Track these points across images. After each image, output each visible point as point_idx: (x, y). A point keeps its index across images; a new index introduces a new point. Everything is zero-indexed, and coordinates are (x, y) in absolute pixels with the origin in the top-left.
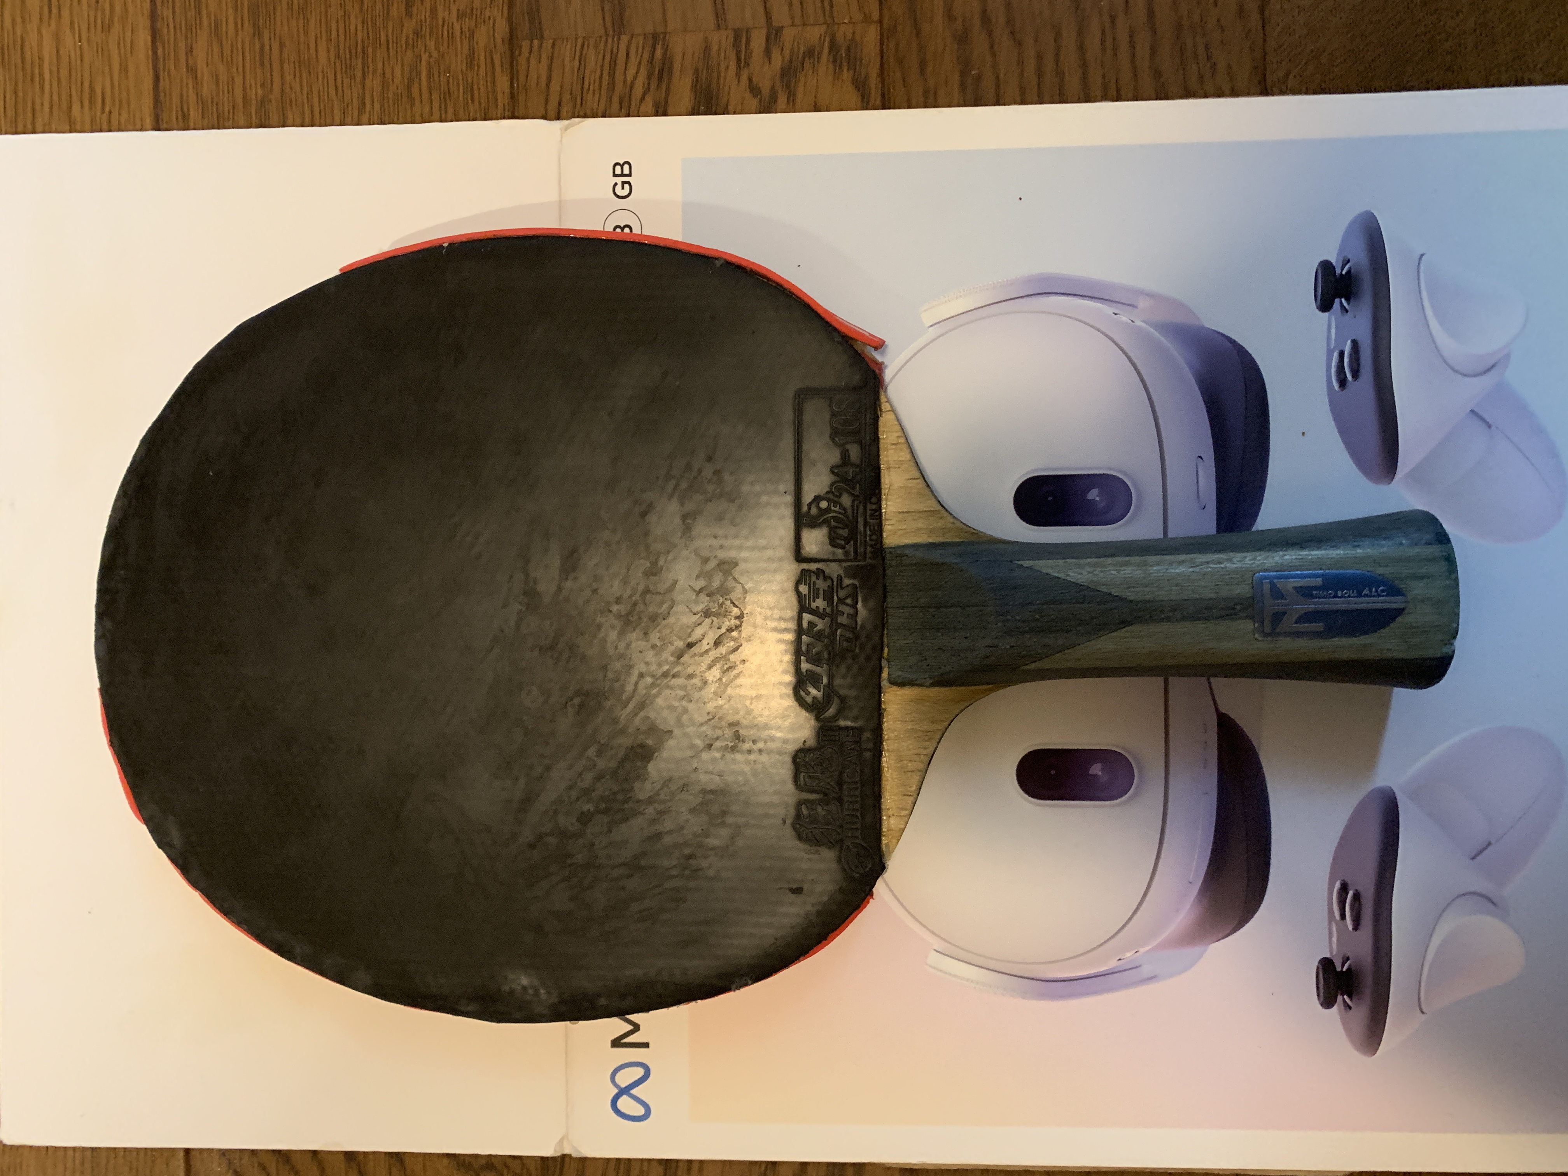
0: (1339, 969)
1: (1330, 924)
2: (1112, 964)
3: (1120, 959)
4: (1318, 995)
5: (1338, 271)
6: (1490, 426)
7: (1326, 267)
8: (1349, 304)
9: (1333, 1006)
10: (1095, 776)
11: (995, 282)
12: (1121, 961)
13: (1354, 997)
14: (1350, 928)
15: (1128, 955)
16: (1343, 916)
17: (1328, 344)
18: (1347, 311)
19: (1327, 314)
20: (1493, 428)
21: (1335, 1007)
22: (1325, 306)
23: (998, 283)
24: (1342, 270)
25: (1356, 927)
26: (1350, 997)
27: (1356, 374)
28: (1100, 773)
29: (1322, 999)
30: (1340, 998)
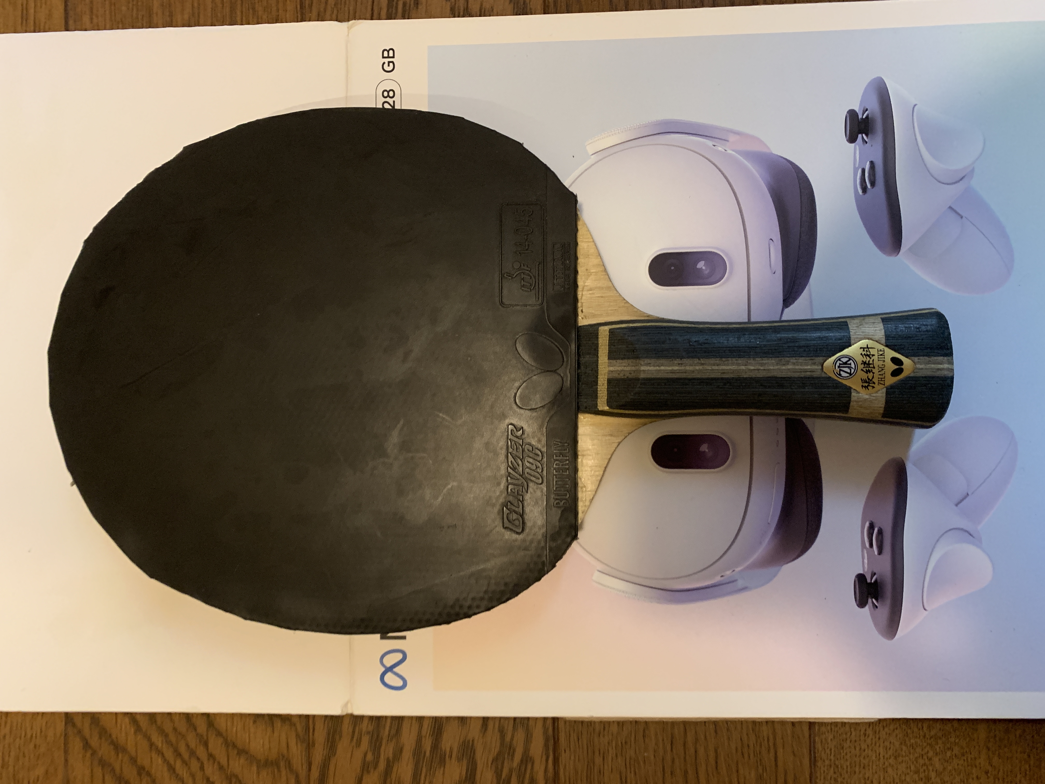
0: (869, 581)
1: (863, 551)
2: (718, 579)
3: (722, 576)
4: (856, 601)
5: (860, 117)
6: (962, 217)
7: (852, 114)
8: (867, 138)
9: (866, 605)
10: (704, 452)
11: (635, 125)
12: (722, 578)
13: (879, 601)
14: (876, 553)
15: (728, 573)
16: (871, 545)
17: (855, 164)
18: (866, 143)
19: (853, 145)
20: (964, 218)
21: (867, 607)
22: (852, 139)
23: (637, 125)
24: (863, 115)
25: (880, 552)
26: (877, 600)
27: (873, 184)
28: (707, 451)
29: (858, 603)
30: (870, 600)
